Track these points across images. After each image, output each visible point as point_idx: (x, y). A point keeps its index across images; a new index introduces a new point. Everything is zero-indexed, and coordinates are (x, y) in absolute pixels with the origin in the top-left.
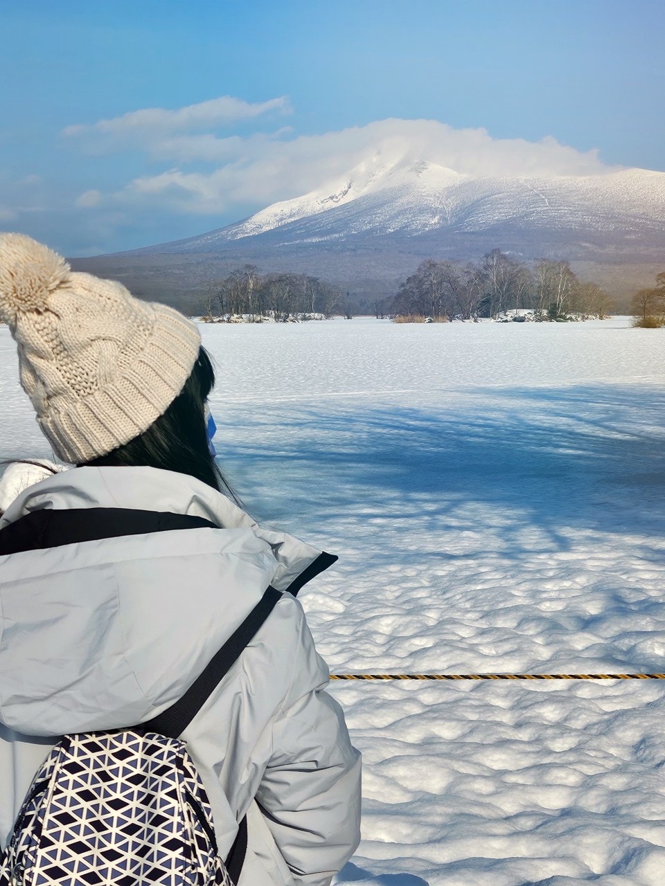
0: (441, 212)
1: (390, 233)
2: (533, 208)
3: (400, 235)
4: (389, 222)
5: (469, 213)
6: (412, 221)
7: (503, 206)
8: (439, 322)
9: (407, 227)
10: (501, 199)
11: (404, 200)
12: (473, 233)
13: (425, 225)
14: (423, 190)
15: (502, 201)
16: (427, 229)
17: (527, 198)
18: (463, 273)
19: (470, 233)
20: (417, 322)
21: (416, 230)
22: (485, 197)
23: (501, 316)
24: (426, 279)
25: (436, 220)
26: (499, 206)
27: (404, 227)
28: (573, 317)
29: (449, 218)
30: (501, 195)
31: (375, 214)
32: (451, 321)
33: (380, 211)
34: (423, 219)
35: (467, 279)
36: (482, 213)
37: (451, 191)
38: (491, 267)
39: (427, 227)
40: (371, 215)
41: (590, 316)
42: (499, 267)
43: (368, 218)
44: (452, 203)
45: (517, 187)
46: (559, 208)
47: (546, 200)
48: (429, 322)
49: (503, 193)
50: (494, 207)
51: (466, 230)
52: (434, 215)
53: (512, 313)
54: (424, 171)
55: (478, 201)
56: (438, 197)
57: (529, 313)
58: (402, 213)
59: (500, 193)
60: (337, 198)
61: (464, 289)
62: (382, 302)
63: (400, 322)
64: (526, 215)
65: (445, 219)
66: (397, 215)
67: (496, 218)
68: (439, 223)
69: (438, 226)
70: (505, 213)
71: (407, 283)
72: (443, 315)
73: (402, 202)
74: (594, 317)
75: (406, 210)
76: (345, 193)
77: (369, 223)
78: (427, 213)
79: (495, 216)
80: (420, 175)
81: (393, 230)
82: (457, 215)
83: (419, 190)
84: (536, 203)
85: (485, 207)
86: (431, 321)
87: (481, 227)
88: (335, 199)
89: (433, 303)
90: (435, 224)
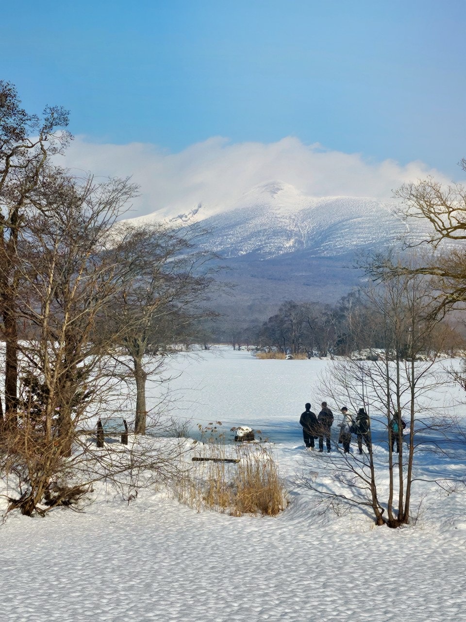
0: (296, 235)
1: (243, 256)
2: (393, 233)
3: (253, 257)
4: (242, 244)
5: (326, 238)
6: (265, 243)
7: (361, 230)
8: (298, 358)
9: (259, 249)
10: (359, 223)
11: (257, 221)
12: (330, 258)
13: (280, 248)
14: (278, 212)
15: (360, 226)
16: (281, 252)
17: (388, 222)
18: (321, 315)
19: (327, 258)
20: (278, 358)
21: (270, 253)
22: (343, 221)
23: (356, 354)
24: (286, 319)
25: (291, 243)
26: (358, 230)
27: (257, 250)
28: (423, 357)
29: (304, 242)
30: (359, 219)
31: (226, 235)
32: (309, 358)
33: (231, 232)
34: (277, 241)
35: (324, 319)
36: (340, 237)
37: (307, 214)
38: (347, 309)
39: (281, 250)
40: (223, 236)
41: (442, 355)
42: (354, 309)
43: (219, 240)
44: (307, 227)
45: (377, 212)
46: (420, 234)
47: (407, 226)
48: (289, 359)
49: (362, 217)
50: (352, 231)
51: (322, 255)
52: (289, 238)
53: (365, 353)
54: (279, 192)
55: (335, 225)
56: (294, 220)
57: (382, 353)
58: (255, 234)
59: (359, 217)
60: (186, 217)
61: (322, 330)
62: (240, 333)
63: (263, 358)
64: (386, 241)
65: (301, 243)
66: (249, 237)
67: (355, 243)
68: (294, 246)
69: (293, 250)
70: (364, 238)
71: (269, 322)
72: (302, 352)
73: (255, 223)
74: (446, 356)
75: (259, 232)
76: (196, 212)
77: (220, 244)
78: (282, 236)
79: (353, 241)
80: (275, 196)
81: (245, 253)
82: (313, 239)
83: (273, 211)
84: (397, 228)
85: (343, 231)
86: (291, 358)
87: (339, 252)
88: (184, 219)
89: (293, 341)
90: (290, 247)
